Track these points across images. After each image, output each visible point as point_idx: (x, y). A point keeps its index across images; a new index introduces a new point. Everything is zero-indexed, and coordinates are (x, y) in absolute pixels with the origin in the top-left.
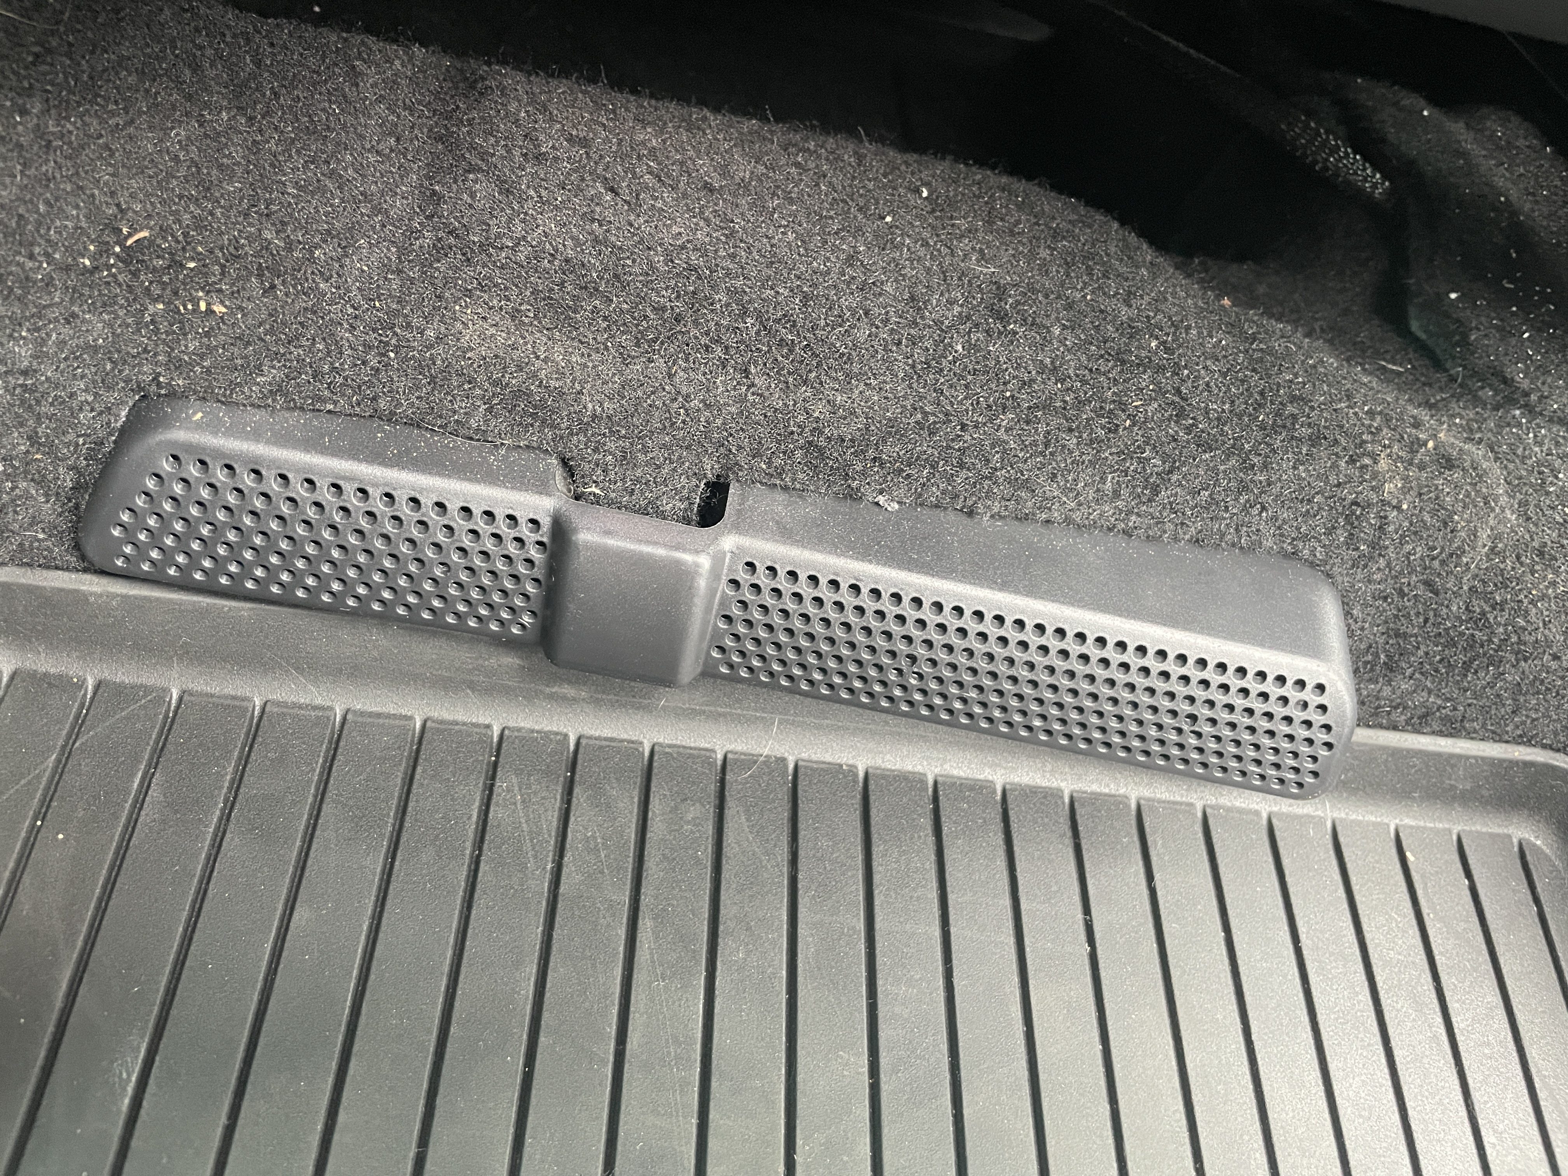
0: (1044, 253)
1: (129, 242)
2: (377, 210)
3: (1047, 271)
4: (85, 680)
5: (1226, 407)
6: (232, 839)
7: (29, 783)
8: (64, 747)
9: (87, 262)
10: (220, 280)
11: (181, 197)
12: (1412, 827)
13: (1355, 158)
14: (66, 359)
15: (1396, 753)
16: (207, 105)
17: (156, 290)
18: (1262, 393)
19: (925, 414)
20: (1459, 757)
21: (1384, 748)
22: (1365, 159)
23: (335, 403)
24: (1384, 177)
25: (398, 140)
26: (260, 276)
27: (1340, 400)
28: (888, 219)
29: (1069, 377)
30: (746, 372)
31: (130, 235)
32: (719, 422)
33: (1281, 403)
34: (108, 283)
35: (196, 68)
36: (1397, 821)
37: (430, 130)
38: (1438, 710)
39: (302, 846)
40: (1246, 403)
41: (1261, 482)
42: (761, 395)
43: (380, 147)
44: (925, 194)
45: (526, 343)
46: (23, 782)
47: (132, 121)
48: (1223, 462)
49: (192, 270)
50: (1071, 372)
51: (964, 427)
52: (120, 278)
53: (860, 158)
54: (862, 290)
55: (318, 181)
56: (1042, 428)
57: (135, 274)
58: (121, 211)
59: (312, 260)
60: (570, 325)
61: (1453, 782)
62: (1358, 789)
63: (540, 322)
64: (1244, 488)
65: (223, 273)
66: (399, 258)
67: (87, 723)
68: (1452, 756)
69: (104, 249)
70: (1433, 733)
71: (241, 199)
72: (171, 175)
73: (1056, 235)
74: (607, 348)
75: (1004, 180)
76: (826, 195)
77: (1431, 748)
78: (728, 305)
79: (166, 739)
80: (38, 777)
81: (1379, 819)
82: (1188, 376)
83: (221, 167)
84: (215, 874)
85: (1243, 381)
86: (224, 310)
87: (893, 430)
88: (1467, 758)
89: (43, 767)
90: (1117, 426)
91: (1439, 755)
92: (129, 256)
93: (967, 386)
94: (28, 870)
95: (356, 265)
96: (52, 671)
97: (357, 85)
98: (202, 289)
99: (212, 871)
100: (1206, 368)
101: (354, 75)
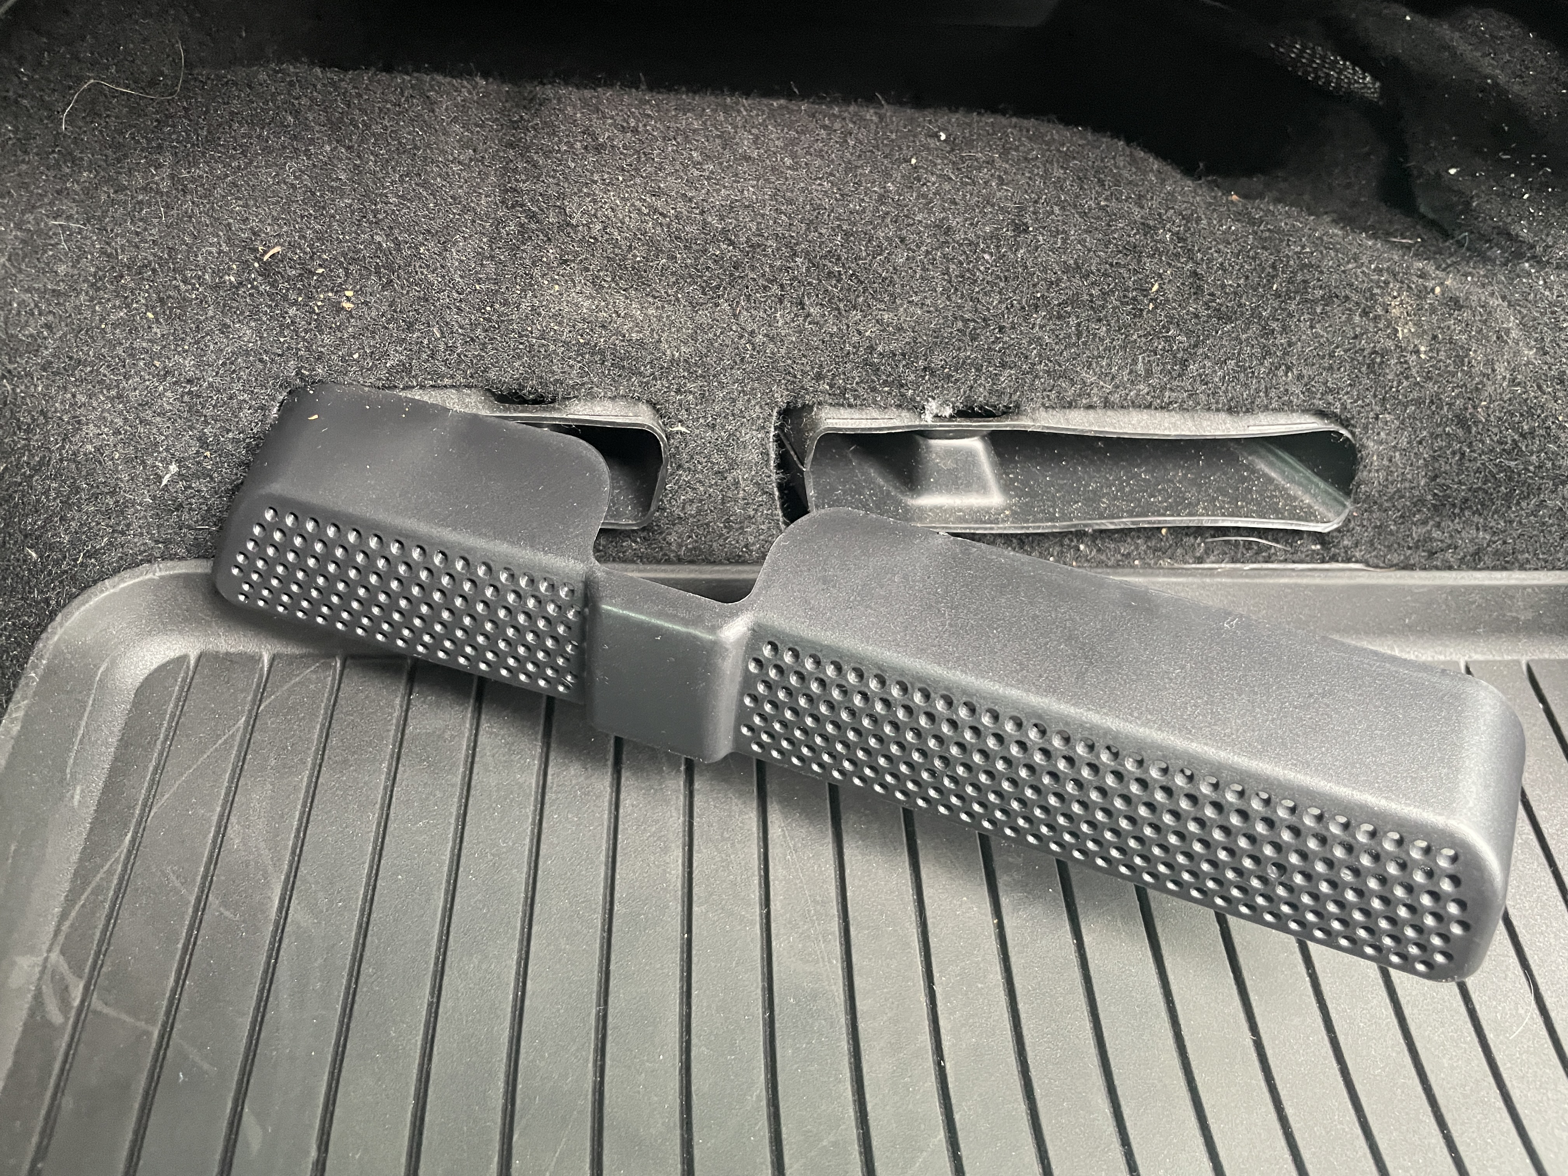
0: (1058, 173)
1: (266, 258)
2: (466, 209)
3: (1061, 187)
4: (261, 656)
5: (1242, 281)
6: (404, 771)
7: (225, 742)
8: (250, 711)
9: (233, 279)
12: (1481, 662)
18: (1274, 266)
19: (966, 321)
20: (1516, 588)
21: (1441, 588)
24: (1375, 79)
27: (1348, 262)
28: (913, 161)
29: (1093, 273)
31: (265, 252)
32: (783, 351)
33: (1291, 272)
34: (251, 295)
36: (1466, 658)
40: (1260, 277)
44: (943, 137)
46: (220, 742)
47: (251, 162)
48: (1244, 331)
49: (322, 275)
51: (1001, 329)
52: (262, 288)
53: (881, 116)
54: (896, 222)
55: (414, 190)
56: (1073, 321)
57: (273, 285)
58: (254, 234)
59: (418, 256)
61: (1514, 614)
67: (268, 689)
68: (1509, 587)
69: (246, 265)
73: (1067, 157)
75: (1014, 120)
77: (1487, 582)
80: (233, 736)
82: (1202, 259)
83: (332, 190)
85: (1254, 258)
86: (352, 306)
88: (1524, 588)
89: (234, 729)
90: (1141, 310)
91: (1497, 588)
92: (267, 271)
93: (1000, 293)
95: (454, 256)
96: (232, 650)
100: (1218, 251)
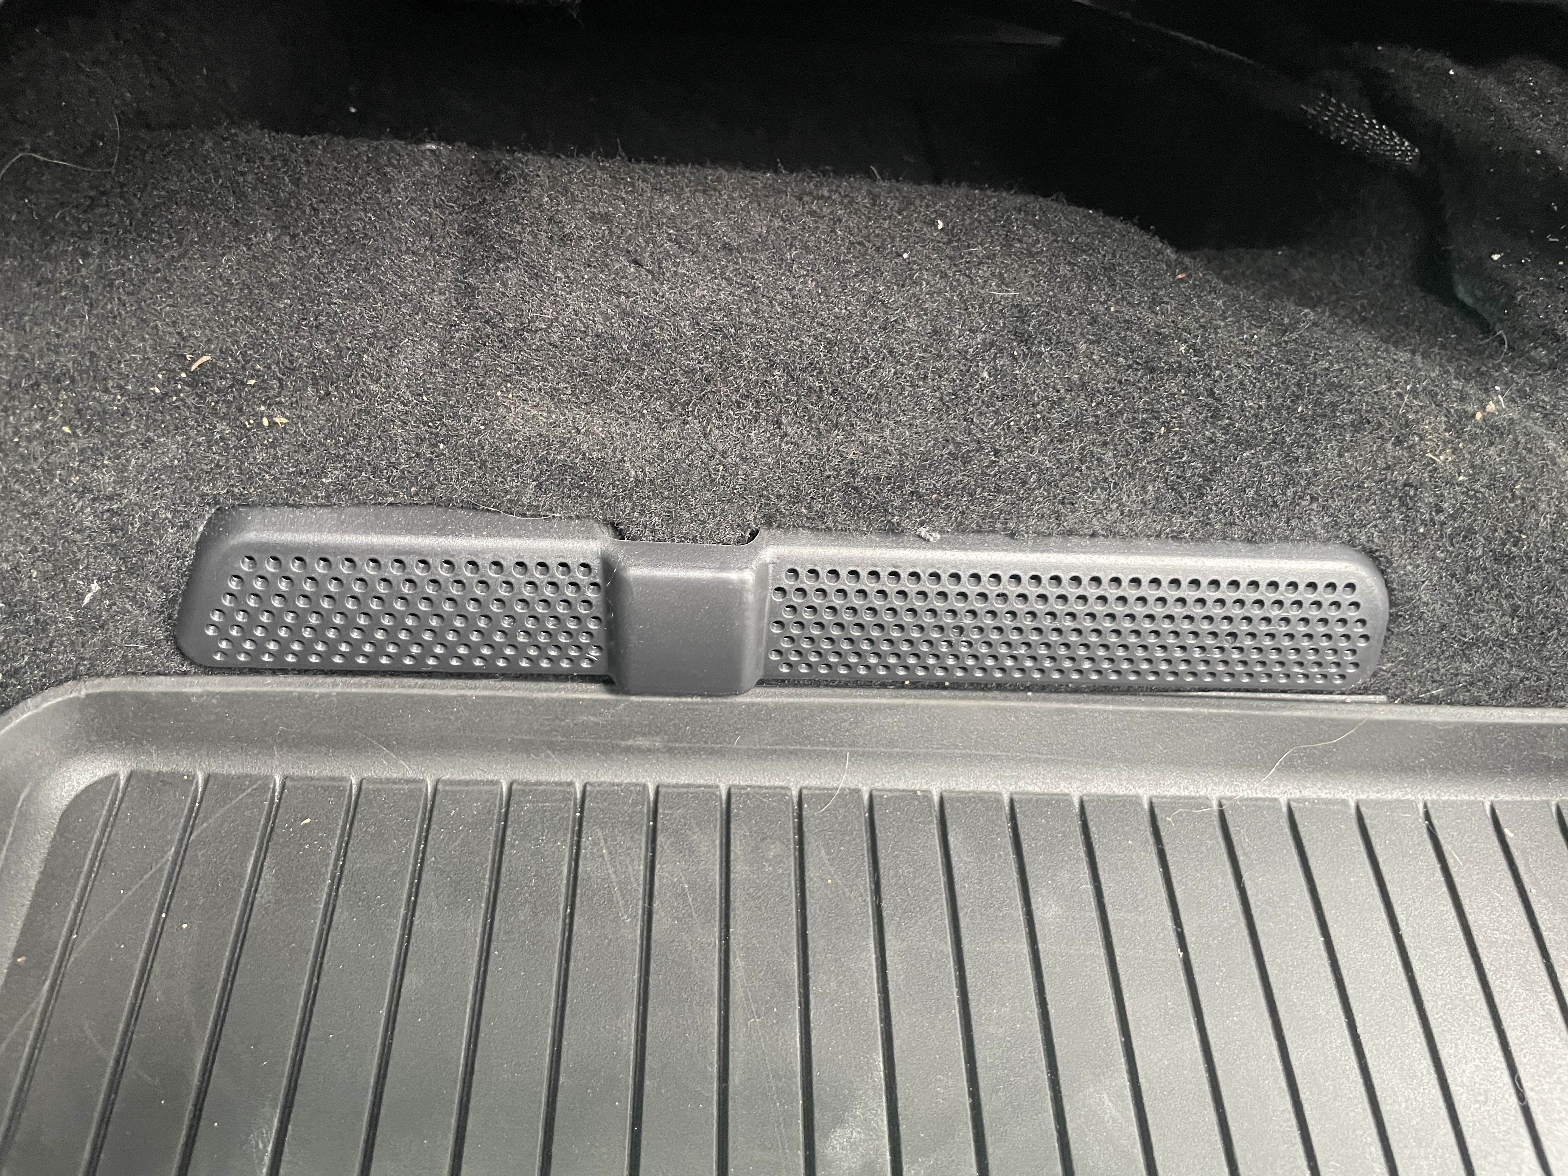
0: (1064, 270)
1: (193, 368)
2: (417, 309)
3: (1068, 289)
4: (194, 776)
5: (1263, 402)
6: (341, 913)
7: (152, 877)
8: (181, 840)
9: (157, 391)
10: (280, 393)
11: (236, 319)
12: (1507, 802)
13: (1381, 129)
14: (146, 481)
15: (1482, 729)
16: (253, 228)
17: (222, 408)
18: (1299, 385)
19: (958, 445)
20: (1549, 727)
21: (1468, 726)
22: (1391, 127)
23: (396, 495)
24: (1413, 144)
25: (431, 238)
26: (315, 384)
27: (1380, 383)
28: (905, 256)
29: (1099, 391)
30: (779, 424)
31: (194, 361)
32: (756, 474)
33: (1319, 393)
34: (178, 407)
35: (240, 196)
36: (1492, 798)
37: (460, 225)
38: (1521, 681)
39: (407, 914)
40: (1284, 397)
41: (1307, 474)
42: (795, 444)
43: (415, 248)
44: (941, 225)
45: (566, 420)
46: (146, 877)
47: (186, 252)
48: (1265, 458)
49: (253, 386)
50: (1100, 386)
51: (997, 452)
52: (190, 401)
53: (874, 198)
54: (885, 329)
55: (361, 287)
56: (1076, 445)
57: (201, 397)
58: (184, 339)
59: (361, 364)
60: (606, 398)
61: (1545, 753)
62: (1446, 768)
63: (578, 398)
64: (1290, 481)
65: (281, 387)
66: (442, 351)
67: (201, 815)
68: (1541, 726)
69: (172, 377)
70: (1519, 706)
71: (291, 315)
72: (225, 300)
73: (1076, 249)
74: (643, 415)
75: (1019, 200)
76: (843, 239)
77: (1517, 721)
78: (755, 360)
79: (274, 822)
80: (161, 870)
81: (1472, 798)
82: (1220, 376)
83: (272, 287)
84: (328, 947)
85: (1278, 375)
86: (285, 421)
87: (927, 464)
88: (1558, 727)
89: (164, 860)
90: (1152, 434)
91: (1528, 727)
92: (194, 380)
93: (996, 412)
94: (158, 959)
95: (402, 364)
96: (165, 770)
97: (389, 191)
98: (264, 403)
99: (325, 945)
100: (1238, 366)
101: (386, 182)
